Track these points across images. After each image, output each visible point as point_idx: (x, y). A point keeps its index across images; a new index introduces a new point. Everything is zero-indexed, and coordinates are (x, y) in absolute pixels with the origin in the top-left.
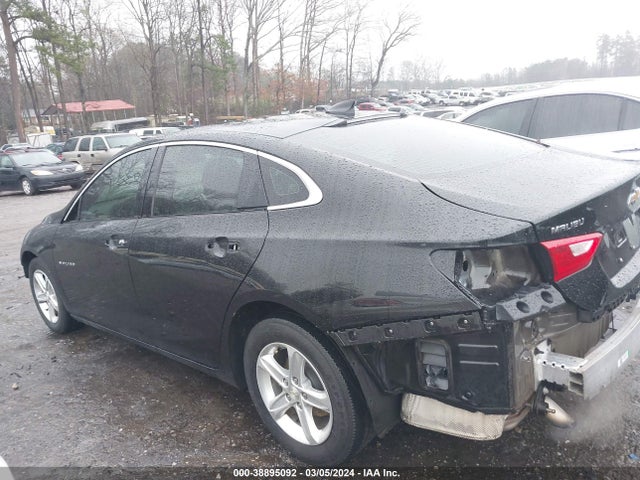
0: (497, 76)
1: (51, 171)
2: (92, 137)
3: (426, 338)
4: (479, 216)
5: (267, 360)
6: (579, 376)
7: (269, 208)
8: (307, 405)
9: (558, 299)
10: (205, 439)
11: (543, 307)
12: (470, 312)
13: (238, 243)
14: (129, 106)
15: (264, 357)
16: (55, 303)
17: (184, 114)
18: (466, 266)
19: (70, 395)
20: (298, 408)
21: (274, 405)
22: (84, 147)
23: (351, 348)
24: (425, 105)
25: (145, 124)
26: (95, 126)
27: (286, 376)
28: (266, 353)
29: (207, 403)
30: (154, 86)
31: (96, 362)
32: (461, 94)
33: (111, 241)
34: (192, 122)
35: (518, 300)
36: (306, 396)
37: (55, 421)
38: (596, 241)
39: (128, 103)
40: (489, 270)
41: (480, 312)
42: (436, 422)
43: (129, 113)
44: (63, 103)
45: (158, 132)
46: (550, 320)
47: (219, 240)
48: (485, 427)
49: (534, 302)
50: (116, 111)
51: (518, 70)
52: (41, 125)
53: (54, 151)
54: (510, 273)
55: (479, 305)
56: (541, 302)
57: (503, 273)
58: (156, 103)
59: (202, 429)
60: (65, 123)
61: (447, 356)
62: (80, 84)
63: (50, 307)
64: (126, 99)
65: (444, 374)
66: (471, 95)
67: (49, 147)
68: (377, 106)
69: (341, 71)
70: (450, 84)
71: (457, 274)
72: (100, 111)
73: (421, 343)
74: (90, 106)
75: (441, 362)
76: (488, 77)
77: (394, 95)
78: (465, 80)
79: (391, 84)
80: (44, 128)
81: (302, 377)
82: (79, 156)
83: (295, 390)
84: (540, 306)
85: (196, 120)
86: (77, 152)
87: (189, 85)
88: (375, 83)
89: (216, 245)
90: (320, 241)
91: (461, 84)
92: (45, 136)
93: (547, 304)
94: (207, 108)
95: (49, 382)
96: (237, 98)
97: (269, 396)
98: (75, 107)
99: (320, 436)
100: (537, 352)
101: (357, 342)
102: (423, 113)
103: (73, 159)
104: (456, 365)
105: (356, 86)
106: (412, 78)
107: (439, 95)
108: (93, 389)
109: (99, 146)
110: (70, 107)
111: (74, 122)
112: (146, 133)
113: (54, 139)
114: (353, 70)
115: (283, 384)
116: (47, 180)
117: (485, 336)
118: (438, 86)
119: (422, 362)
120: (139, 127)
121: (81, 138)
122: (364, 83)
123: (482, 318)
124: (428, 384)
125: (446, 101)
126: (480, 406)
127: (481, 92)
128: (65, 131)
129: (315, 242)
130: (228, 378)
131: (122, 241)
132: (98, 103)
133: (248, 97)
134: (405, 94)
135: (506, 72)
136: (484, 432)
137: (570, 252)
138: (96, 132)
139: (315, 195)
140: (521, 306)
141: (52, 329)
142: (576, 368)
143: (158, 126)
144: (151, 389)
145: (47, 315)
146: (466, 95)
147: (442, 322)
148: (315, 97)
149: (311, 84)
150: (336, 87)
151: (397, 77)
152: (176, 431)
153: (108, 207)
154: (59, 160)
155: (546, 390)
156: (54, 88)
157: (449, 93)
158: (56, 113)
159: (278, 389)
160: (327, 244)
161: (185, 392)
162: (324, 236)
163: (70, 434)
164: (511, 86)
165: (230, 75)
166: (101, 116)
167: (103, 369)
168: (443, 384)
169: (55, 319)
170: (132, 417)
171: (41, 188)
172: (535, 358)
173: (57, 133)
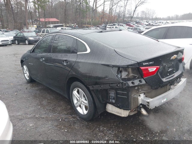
0: (172, 17)
1: (34, 38)
2: (46, 29)
3: (109, 89)
4: (125, 59)
5: (75, 92)
6: (148, 103)
7: (78, 53)
8: (83, 104)
9: (144, 82)
10: (59, 111)
11: (139, 84)
12: (119, 83)
13: (70, 61)
14: (58, 20)
15: (74, 91)
16: (28, 74)
17: (73, 24)
18: (121, 72)
19: (29, 98)
20: (81, 105)
21: (76, 104)
22: (43, 32)
23: (93, 90)
24: (147, 25)
25: (62, 26)
26: (48, 26)
27: (79, 96)
28: (75, 90)
29: (62, 103)
30: (65, 15)
31: (37, 90)
32: (159, 22)
33: (41, 59)
34: (75, 26)
35: (132, 81)
36: (83, 102)
37: (24, 103)
38: (157, 68)
39: (58, 19)
40: (127, 73)
41: (122, 83)
42: (113, 111)
43: (58, 22)
44: (39, 18)
45: (65, 29)
46: (143, 88)
47: (66, 60)
48: (124, 113)
49: (137, 82)
50: (54, 21)
51: (179, 16)
52: (33, 25)
53: (35, 32)
54: (133, 75)
55: (121, 81)
56: (139, 82)
57: (131, 75)
58: (66, 20)
59: (59, 109)
60: (40, 24)
61: (115, 94)
62: (44, 13)
63: (27, 75)
64: (57, 18)
65: (114, 99)
66: (162, 23)
67: (34, 31)
68: (132, 25)
69: (122, 13)
70: (156, 19)
71: (118, 73)
72: (50, 21)
73: (109, 90)
74: (47, 20)
75: (113, 95)
76: (169, 17)
77: (137, 21)
78: (162, 18)
79: (137, 18)
80: (34, 25)
81: (83, 97)
82: (42, 34)
83: (81, 100)
84: (138, 83)
85: (77, 26)
86: (41, 33)
87: (76, 15)
88: (132, 17)
89: (65, 62)
90: (88, 63)
91: (160, 19)
92: (33, 28)
93: (140, 83)
94: (80, 22)
95: (25, 94)
96: (89, 19)
97: (75, 101)
98: (42, 20)
99: (86, 112)
100: (139, 96)
101: (94, 89)
102: (145, 28)
103: (40, 35)
104: (117, 97)
105: (126, 18)
106: (144, 16)
107: (152, 22)
108: (35, 96)
109: (47, 32)
110: (41, 20)
111: (42, 24)
112: (62, 29)
113: (36, 29)
114: (125, 13)
115: (78, 99)
116: (32, 41)
117: (123, 90)
118: (152, 19)
119: (109, 95)
120: (60, 27)
121: (43, 29)
122: (128, 17)
123: (122, 85)
124: (110, 101)
125: (154, 24)
126: (122, 107)
127: (166, 22)
128: (39, 27)
129: (87, 63)
130: (66, 96)
131: (43, 59)
132: (49, 19)
133: (92, 20)
134: (141, 21)
135: (175, 16)
136: (124, 115)
137: (148, 70)
138: (48, 28)
139: (89, 51)
140: (133, 83)
141: (27, 81)
142: (148, 101)
143: (66, 27)
144: (49, 98)
145: (26, 77)
146: (160, 23)
147: (113, 85)
148: (113, 21)
149: (112, 17)
150: (120, 18)
151: (139, 16)
152: (53, 109)
153: (43, 49)
154: (36, 35)
155: (141, 106)
156: (37, 14)
157: (155, 22)
158: (37, 21)
159: (77, 100)
160: (89, 63)
161: (57, 100)
162: (89, 62)
163: (27, 106)
164: (176, 21)
165: (88, 13)
166: (50, 23)
167: (38, 92)
168: (114, 101)
169: (28, 78)
170: (43, 104)
171: (30, 43)
172: (139, 97)
173: (37, 27)
